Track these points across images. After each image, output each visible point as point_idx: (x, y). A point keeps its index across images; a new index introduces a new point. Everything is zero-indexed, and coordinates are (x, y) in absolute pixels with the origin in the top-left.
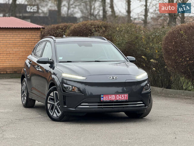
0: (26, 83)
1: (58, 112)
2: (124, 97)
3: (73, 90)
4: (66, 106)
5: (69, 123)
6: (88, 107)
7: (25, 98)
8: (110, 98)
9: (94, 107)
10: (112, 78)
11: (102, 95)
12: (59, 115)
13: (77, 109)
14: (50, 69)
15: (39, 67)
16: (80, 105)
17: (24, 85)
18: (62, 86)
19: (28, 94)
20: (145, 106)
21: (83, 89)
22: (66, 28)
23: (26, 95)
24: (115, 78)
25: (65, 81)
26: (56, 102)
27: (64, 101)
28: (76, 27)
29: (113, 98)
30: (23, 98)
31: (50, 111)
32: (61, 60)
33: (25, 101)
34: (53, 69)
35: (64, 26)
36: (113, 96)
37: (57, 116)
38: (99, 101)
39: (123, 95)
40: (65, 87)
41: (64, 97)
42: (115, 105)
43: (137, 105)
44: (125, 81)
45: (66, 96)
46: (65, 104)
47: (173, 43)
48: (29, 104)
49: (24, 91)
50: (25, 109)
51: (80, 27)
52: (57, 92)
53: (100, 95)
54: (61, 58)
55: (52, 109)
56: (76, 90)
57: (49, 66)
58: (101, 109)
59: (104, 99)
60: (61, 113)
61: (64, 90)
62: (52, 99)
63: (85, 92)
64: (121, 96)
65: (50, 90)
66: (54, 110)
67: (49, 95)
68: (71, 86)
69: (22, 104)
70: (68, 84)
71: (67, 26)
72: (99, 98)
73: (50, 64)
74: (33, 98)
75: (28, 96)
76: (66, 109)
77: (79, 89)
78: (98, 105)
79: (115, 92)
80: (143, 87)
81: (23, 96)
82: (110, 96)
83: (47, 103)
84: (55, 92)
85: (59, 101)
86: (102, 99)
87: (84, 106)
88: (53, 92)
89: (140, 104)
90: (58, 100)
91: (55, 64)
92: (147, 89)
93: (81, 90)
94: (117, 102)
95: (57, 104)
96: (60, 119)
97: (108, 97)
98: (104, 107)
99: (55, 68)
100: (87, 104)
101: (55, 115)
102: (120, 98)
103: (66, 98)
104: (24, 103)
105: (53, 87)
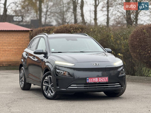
0: (23, 70)
1: (52, 92)
2: (105, 79)
3: (64, 75)
4: (58, 87)
5: (61, 100)
6: (77, 87)
7: (23, 83)
8: (94, 80)
9: (81, 87)
10: (95, 64)
11: (88, 78)
12: (52, 94)
13: (67, 89)
14: (45, 58)
15: (34, 57)
16: (70, 86)
17: (21, 72)
18: (55, 71)
19: (25, 79)
20: (121, 87)
21: (72, 74)
22: (50, 30)
23: (23, 80)
24: (97, 64)
25: (58, 67)
26: (50, 84)
27: (57, 83)
28: (58, 29)
29: (96, 80)
30: (21, 83)
31: (45, 92)
32: (53, 51)
33: (23, 85)
34: (47, 58)
35: (49, 29)
36: (97, 79)
37: (51, 96)
38: (85, 83)
39: (104, 78)
40: (58, 72)
41: (57, 80)
42: (98, 86)
43: (115, 86)
44: (105, 67)
45: (58, 79)
46: (58, 86)
47: (138, 39)
48: (26, 87)
49: (22, 77)
50: (23, 91)
51: (61, 29)
52: (51, 76)
53: (86, 78)
54: (53, 50)
55: (47, 90)
56: (67, 74)
57: (44, 56)
58: (87, 89)
59: (89, 81)
60: (54, 93)
61: (57, 74)
62: (46, 82)
63: (74, 76)
64: (103, 79)
65: (45, 75)
66: (49, 91)
67: (44, 78)
68: (62, 71)
69: (20, 87)
70: (60, 69)
71: (51, 28)
72: (85, 81)
73: (44, 54)
74: (30, 83)
75: (26, 81)
76: (59, 89)
77: (69, 74)
78: (85, 86)
79: (97, 76)
80: (119, 72)
81: (21, 81)
82: (94, 79)
83: (42, 85)
84: (49, 76)
85: (53, 84)
86: (87, 81)
87: (74, 87)
88: (47, 77)
89: (117, 85)
90: (52, 82)
91: (49, 54)
92: (122, 74)
93: (71, 74)
94: (100, 83)
95: (51, 86)
96: (54, 98)
97: (92, 80)
98: (89, 88)
99: (49, 57)
100: (76, 85)
101: (49, 95)
102: (102, 80)
103: (59, 80)
104: (22, 86)
105: (47, 72)
